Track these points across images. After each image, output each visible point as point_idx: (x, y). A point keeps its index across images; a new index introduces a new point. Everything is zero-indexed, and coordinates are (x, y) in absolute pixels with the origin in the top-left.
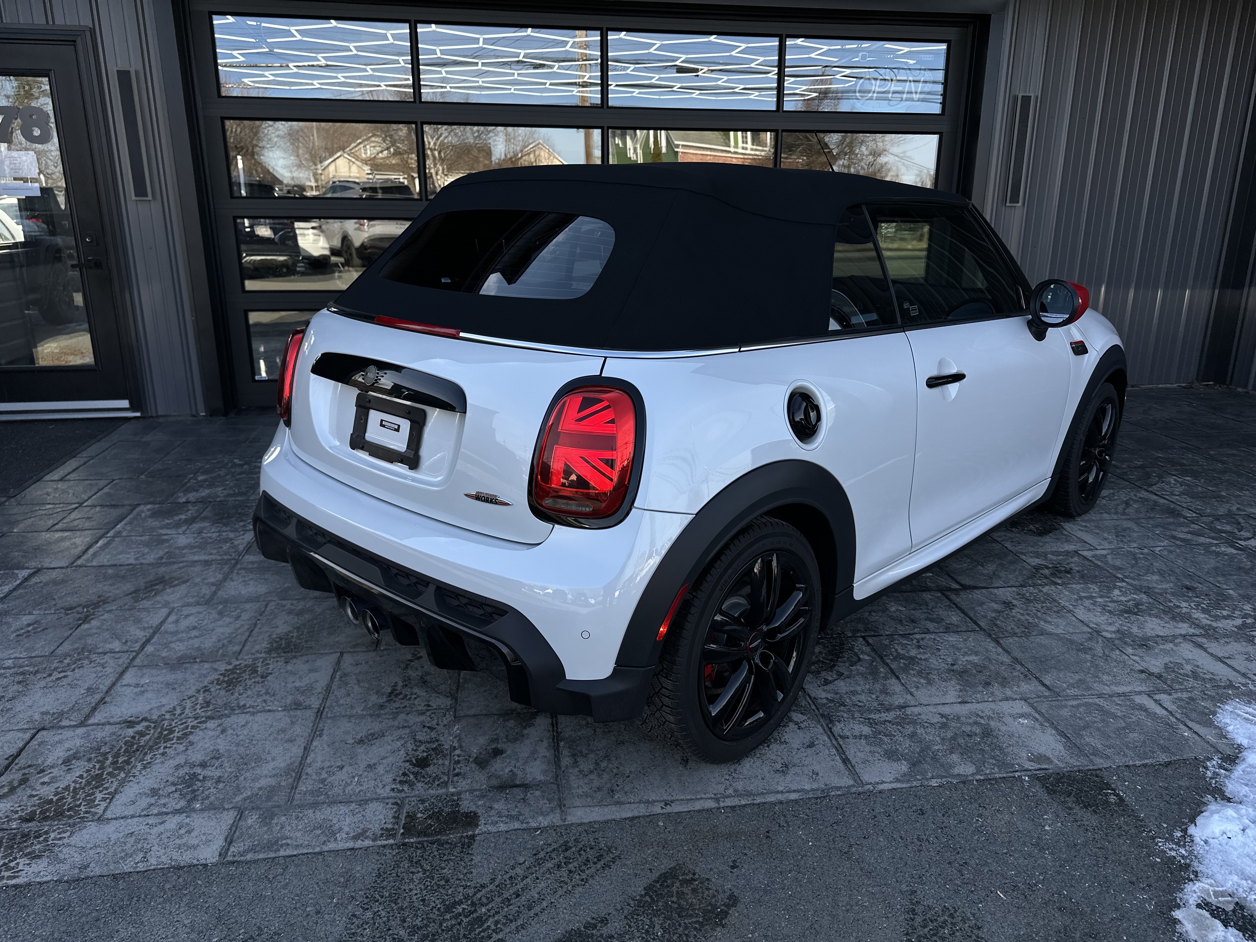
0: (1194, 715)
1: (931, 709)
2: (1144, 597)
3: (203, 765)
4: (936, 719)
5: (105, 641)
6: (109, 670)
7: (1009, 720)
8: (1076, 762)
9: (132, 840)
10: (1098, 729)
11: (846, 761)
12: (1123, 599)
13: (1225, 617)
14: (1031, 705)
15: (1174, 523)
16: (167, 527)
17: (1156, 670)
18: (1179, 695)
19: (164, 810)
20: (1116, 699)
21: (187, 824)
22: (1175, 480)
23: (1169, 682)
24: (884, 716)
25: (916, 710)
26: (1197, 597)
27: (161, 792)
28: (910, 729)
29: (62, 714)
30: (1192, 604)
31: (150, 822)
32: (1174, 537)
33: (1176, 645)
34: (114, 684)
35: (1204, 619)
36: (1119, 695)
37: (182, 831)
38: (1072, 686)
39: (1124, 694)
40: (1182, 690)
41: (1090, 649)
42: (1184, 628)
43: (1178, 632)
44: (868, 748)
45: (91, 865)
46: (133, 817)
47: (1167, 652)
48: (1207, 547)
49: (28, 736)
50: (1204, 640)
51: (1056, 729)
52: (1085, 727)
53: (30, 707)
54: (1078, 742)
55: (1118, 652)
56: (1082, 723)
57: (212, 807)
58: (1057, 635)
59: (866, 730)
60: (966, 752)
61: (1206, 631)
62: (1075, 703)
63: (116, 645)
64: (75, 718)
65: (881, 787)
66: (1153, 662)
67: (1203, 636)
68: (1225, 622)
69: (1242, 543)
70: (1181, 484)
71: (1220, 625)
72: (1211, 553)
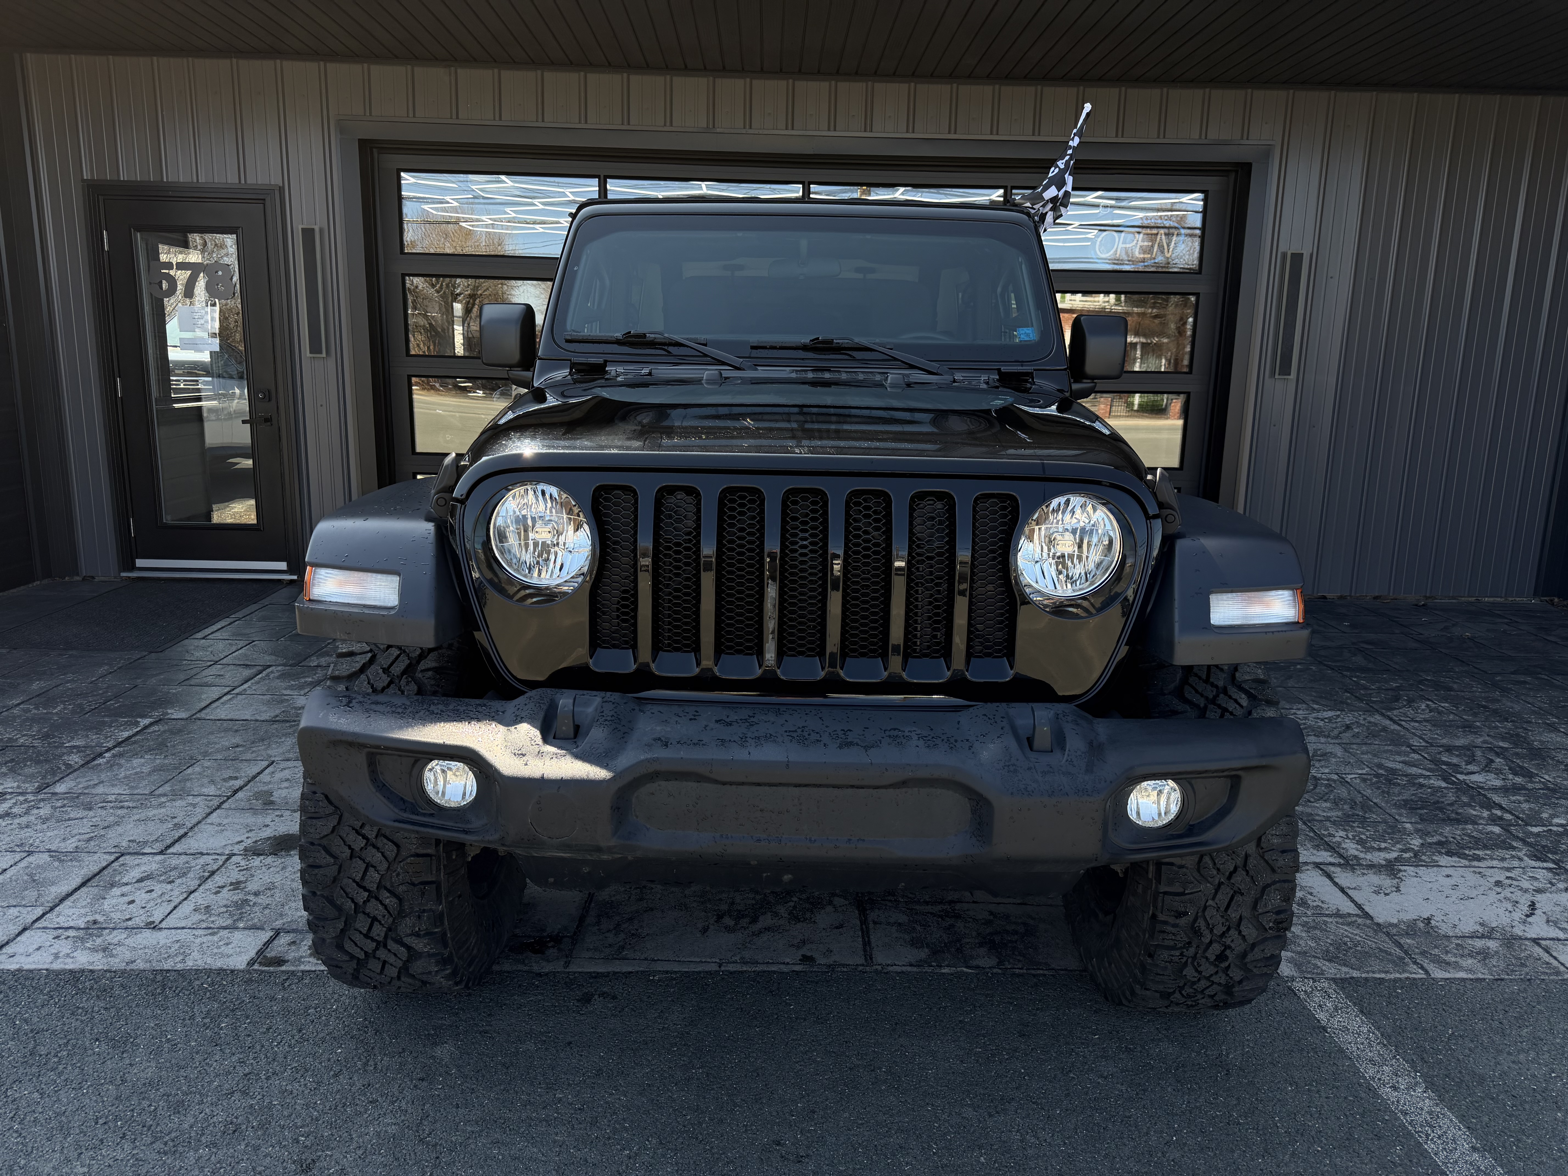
1: (983, 907)
3: (256, 894)
4: (983, 916)
5: (202, 786)
6: (198, 810)
9: (177, 946)
11: (867, 944)
13: (1380, 849)
15: (1391, 751)
16: (291, 688)
19: (212, 926)
21: (228, 938)
22: (1427, 706)
24: (930, 908)
26: (1363, 828)
27: (213, 912)
28: (950, 922)
29: (145, 843)
30: (1350, 834)
31: (196, 934)
32: (1380, 766)
34: (199, 822)
35: (1354, 850)
37: (221, 943)
42: (1324, 856)
43: (1312, 859)
44: (896, 934)
45: (139, 961)
46: (183, 928)
48: (1412, 778)
49: (112, 858)
50: (1338, 869)
53: (120, 835)
57: (254, 928)
59: (904, 919)
61: (1346, 861)
63: (211, 790)
64: (158, 847)
65: (890, 969)
67: (1340, 865)
68: (1377, 854)
69: (1461, 777)
70: (1431, 711)
71: (1369, 856)
72: (1414, 784)
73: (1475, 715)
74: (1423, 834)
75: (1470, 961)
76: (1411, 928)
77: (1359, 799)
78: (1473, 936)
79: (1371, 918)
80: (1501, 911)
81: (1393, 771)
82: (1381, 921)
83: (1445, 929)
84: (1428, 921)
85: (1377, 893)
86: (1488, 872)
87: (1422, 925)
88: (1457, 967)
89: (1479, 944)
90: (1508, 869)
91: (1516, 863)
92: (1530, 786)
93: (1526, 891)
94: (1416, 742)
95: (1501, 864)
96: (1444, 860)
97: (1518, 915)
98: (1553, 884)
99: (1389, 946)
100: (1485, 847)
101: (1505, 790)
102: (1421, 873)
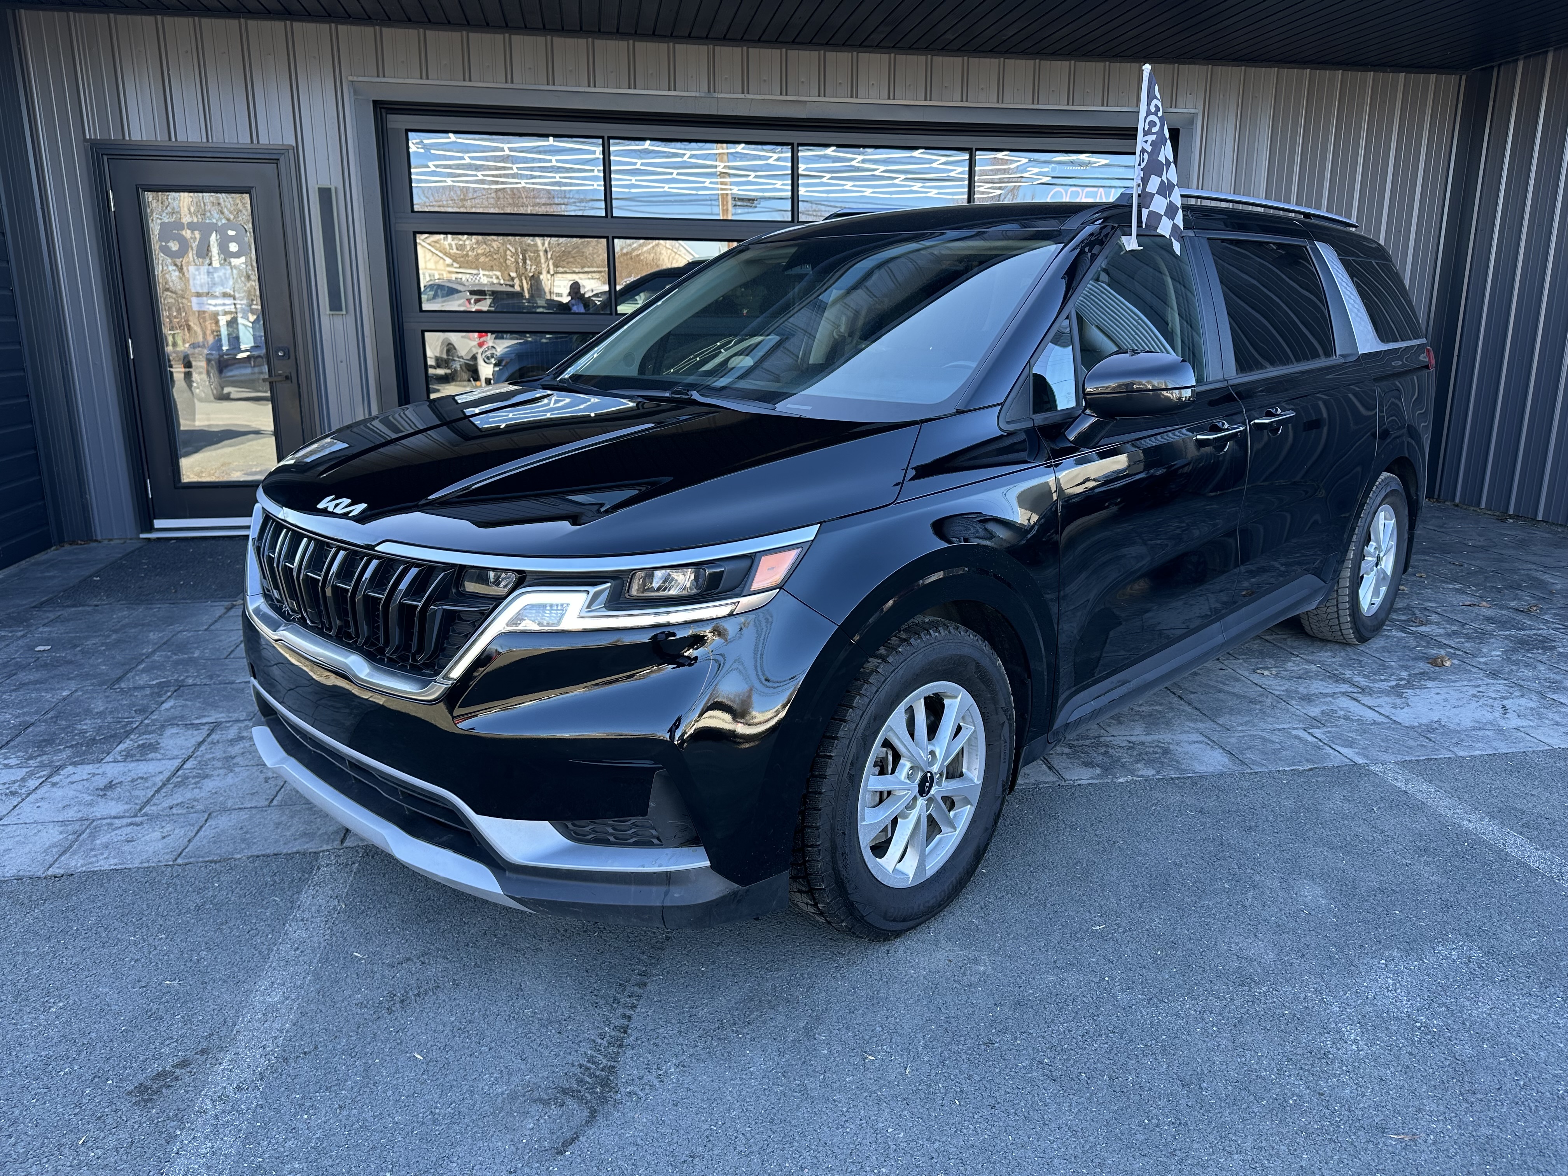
0: (1338, 742)
1: (1121, 738)
2: (1314, 668)
4: (1125, 744)
7: (1186, 745)
8: (1237, 769)
10: (1258, 750)
11: (1051, 768)
13: (1382, 681)
14: (1206, 736)
17: (1313, 715)
18: (1329, 729)
20: (1277, 732)
23: (1324, 722)
24: (1081, 742)
25: (1108, 739)
26: (1362, 667)
28: (1103, 750)
30: (1356, 672)
33: (1335, 699)
35: (1363, 682)
36: (1280, 730)
38: (1241, 724)
39: (1284, 729)
40: (1332, 727)
41: (1260, 702)
42: (1345, 688)
43: (1336, 691)
44: (1069, 760)
47: (1327, 703)
50: (1359, 695)
51: (1224, 749)
52: (1247, 749)
54: (1240, 757)
55: (1284, 703)
56: (1245, 746)
58: (1233, 693)
59: (1067, 750)
60: (1150, 763)
61: (1363, 690)
62: (1241, 734)
65: (1079, 782)
66: (1312, 709)
67: (1360, 693)
68: (1381, 683)
71: (1376, 685)
74: (1406, 668)
75: (1479, 744)
76: (1430, 728)
78: (1474, 729)
79: (1400, 724)
80: (1484, 713)
82: (1407, 725)
83: (1453, 726)
84: (1439, 721)
85: (1395, 707)
86: (1465, 689)
87: (1436, 725)
88: (1473, 748)
89: (1480, 733)
90: (1477, 686)
91: (1479, 682)
92: (1465, 631)
93: (1495, 699)
95: (1469, 684)
96: (1430, 684)
97: (1496, 714)
98: (1511, 694)
100: (1454, 673)
101: (1449, 635)
102: (1418, 693)
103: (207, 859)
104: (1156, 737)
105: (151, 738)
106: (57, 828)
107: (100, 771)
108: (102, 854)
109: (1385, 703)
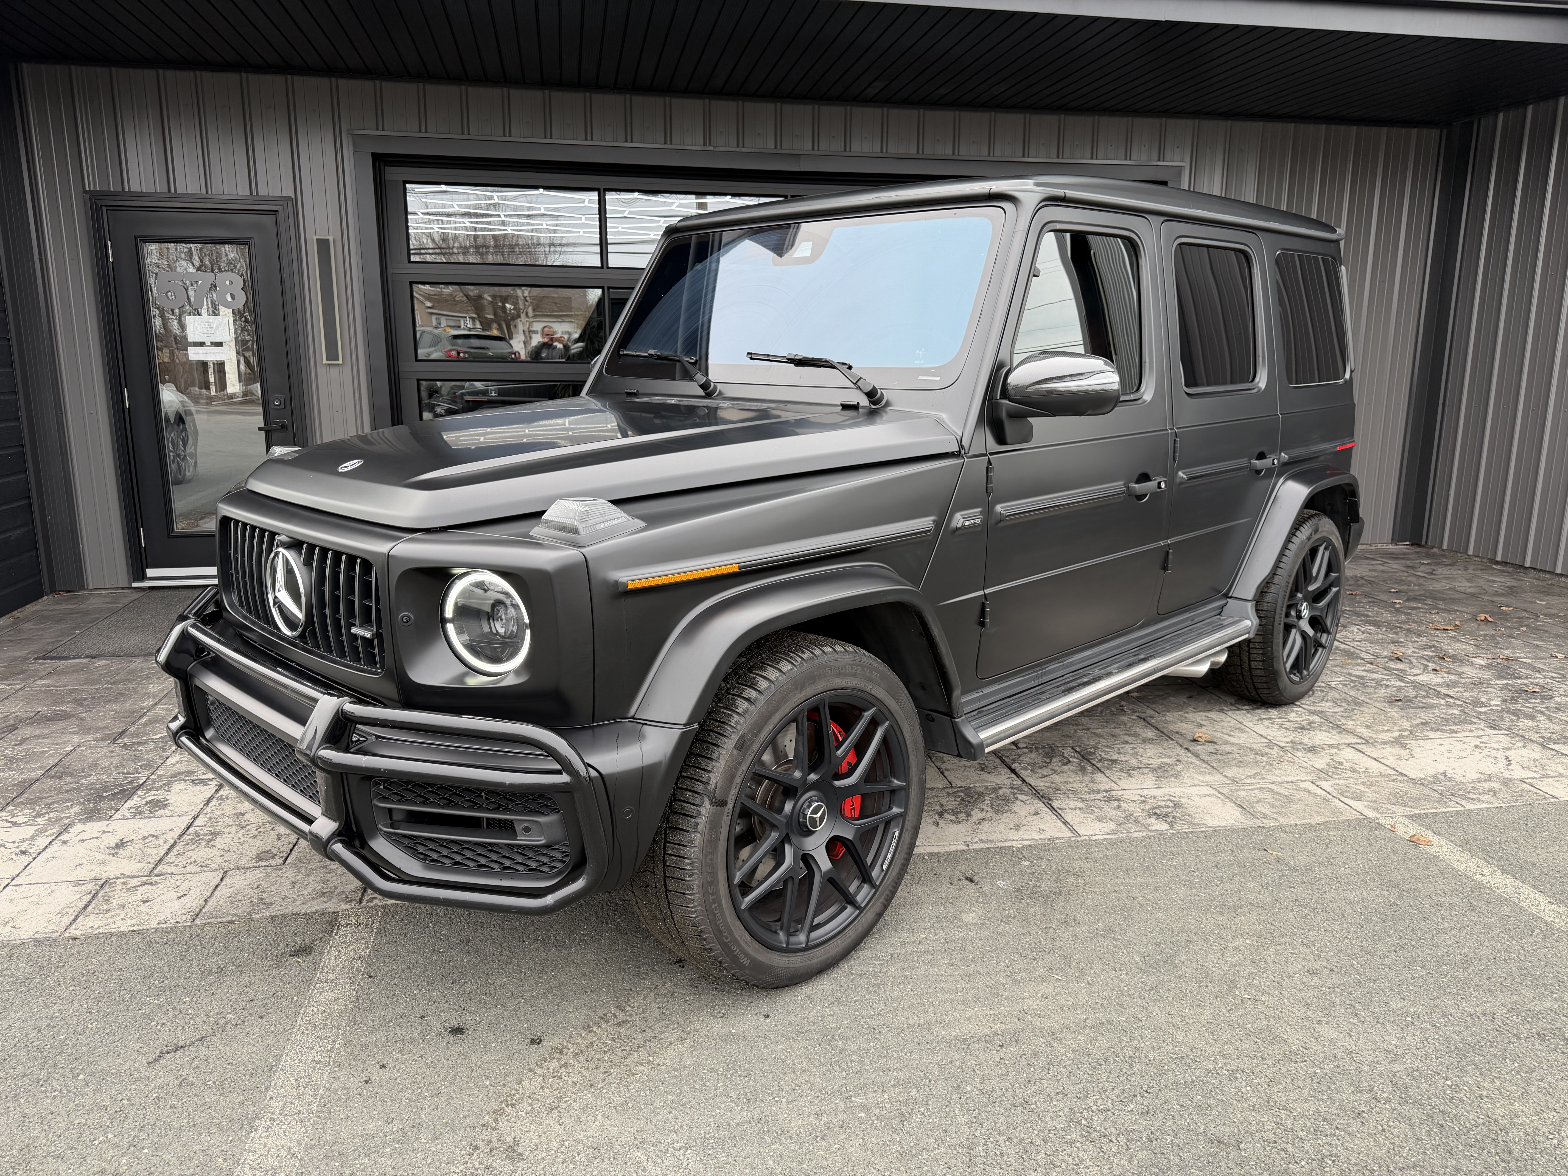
0: (1346, 794)
1: (1132, 791)
2: (1316, 719)
4: (1136, 798)
7: (1196, 798)
8: (1249, 823)
10: (1269, 803)
11: (1065, 823)
12: (1298, 719)
13: (1385, 731)
14: (1216, 789)
17: (1319, 767)
18: (1337, 781)
20: (1286, 785)
22: (1359, 629)
23: (1330, 774)
24: (1092, 796)
25: (1120, 793)
28: (1115, 804)
30: (1358, 723)
32: (1350, 674)
33: (1339, 750)
35: (1365, 732)
36: (1288, 782)
38: (1250, 777)
39: (1292, 782)
40: (1339, 779)
41: (1267, 753)
42: (1349, 739)
43: (1342, 741)
44: (1083, 815)
47: (1332, 755)
48: (1378, 681)
50: (1364, 746)
51: (1234, 803)
52: (1257, 802)
54: (1251, 810)
55: (1289, 755)
56: (1255, 800)
58: (1239, 744)
59: (1080, 805)
60: (1162, 817)
61: (1367, 741)
62: (1250, 788)
65: (1095, 838)
66: (1319, 761)
67: (1363, 743)
68: (1384, 734)
69: (1412, 678)
70: (1363, 633)
71: (1380, 736)
72: (1381, 685)
73: (1396, 633)
74: (1408, 719)
75: (1486, 797)
76: (1436, 779)
77: (1350, 699)
78: (1479, 781)
79: (1406, 776)
80: (1489, 764)
81: (1362, 677)
82: (1414, 777)
83: (1459, 778)
84: (1444, 774)
85: (1399, 759)
86: (1466, 740)
87: (1442, 777)
88: (1479, 801)
89: (1487, 785)
90: (1479, 737)
91: (1481, 733)
92: (1462, 681)
93: (1498, 750)
94: (1364, 655)
95: (1471, 734)
96: (1432, 735)
97: (1501, 765)
98: (1513, 744)
99: (1427, 791)
100: (1455, 724)
101: (1447, 685)
102: (1422, 744)
103: (225, 920)
104: (1166, 791)
105: (160, 795)
106: (70, 887)
107: (110, 829)
108: (118, 915)
109: (1389, 754)
